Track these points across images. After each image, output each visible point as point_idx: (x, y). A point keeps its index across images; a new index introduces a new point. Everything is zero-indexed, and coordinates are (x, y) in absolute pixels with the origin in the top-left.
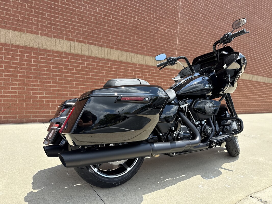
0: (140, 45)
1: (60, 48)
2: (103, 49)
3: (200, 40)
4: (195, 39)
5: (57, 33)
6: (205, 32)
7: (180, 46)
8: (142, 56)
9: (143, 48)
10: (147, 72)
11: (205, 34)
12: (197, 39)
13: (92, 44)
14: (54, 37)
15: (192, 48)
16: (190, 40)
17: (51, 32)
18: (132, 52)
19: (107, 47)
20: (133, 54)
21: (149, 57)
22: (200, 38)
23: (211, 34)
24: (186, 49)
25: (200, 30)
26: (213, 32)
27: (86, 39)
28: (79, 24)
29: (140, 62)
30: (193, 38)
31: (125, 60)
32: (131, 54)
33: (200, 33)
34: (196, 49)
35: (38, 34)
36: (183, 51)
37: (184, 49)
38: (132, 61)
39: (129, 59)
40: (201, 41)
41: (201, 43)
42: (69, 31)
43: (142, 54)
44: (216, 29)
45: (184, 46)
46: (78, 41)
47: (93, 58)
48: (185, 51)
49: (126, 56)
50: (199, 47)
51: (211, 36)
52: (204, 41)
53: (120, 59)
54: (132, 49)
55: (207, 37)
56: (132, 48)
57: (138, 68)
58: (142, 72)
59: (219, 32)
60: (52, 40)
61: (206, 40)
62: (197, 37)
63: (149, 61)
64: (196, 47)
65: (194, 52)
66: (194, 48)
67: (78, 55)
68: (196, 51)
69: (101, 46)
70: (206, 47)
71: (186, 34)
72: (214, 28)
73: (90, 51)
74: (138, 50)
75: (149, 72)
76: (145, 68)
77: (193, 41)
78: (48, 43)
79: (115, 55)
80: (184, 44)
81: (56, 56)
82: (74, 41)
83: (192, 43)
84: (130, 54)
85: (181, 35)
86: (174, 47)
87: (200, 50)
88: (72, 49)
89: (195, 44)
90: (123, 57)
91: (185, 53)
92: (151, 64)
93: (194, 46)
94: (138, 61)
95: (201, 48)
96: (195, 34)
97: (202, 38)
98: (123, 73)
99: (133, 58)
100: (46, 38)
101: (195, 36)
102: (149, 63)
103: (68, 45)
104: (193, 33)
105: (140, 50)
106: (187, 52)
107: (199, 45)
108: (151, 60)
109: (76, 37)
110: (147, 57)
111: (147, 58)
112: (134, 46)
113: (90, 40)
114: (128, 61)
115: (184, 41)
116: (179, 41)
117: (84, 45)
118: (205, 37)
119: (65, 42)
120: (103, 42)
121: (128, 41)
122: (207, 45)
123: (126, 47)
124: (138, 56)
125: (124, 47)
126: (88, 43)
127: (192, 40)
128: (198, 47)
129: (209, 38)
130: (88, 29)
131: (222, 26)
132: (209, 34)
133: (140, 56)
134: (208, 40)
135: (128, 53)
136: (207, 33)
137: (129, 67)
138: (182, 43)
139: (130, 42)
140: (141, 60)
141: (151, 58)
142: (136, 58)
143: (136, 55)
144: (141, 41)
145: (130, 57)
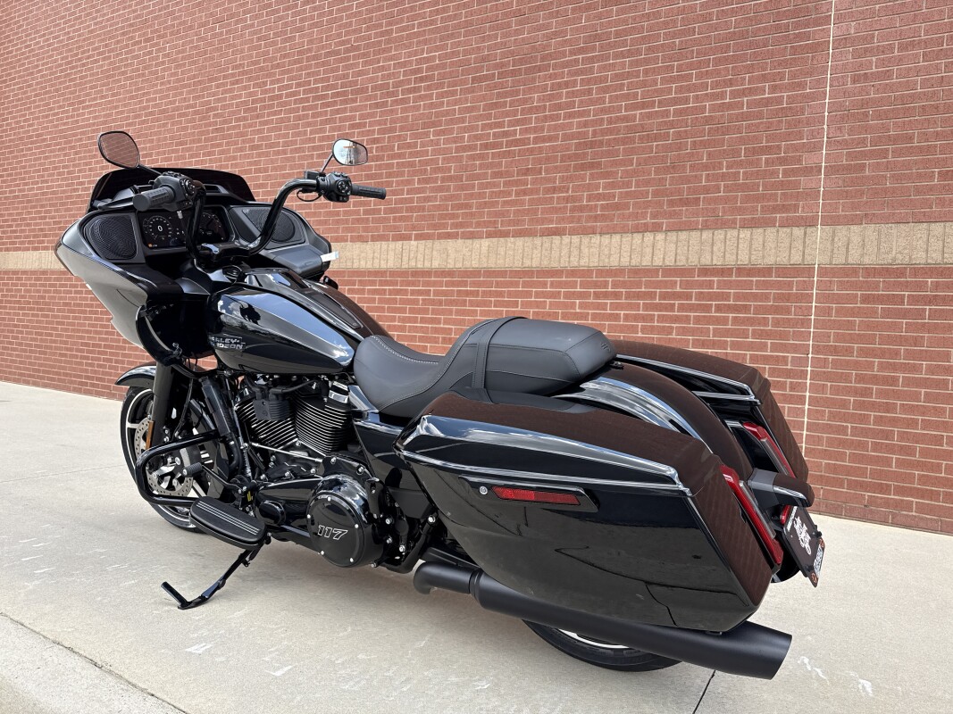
0: (605, 200)
1: (382, 262)
2: (477, 243)
5: (377, 229)
7: (846, 151)
8: (616, 238)
9: (617, 207)
10: (639, 296)
13: (449, 236)
14: (374, 239)
17: (366, 229)
18: (573, 232)
19: (489, 235)
20: (576, 239)
21: (649, 237)
27: (435, 227)
28: (423, 192)
29: (607, 260)
31: (545, 263)
32: (566, 239)
35: (346, 241)
38: (570, 262)
39: (560, 257)
42: (401, 219)
43: (611, 231)
46: (419, 237)
47: (450, 273)
48: (891, 166)
49: (549, 249)
53: (527, 263)
54: (572, 222)
56: (571, 220)
57: (596, 285)
58: (616, 295)
60: (369, 247)
63: (648, 250)
67: (417, 273)
69: (472, 236)
73: (444, 256)
74: (596, 222)
75: (651, 295)
76: (631, 281)
78: (363, 255)
79: (511, 253)
81: (373, 283)
82: (408, 238)
84: (563, 242)
86: (799, 162)
88: (405, 259)
90: (539, 255)
92: (658, 262)
94: (596, 260)
98: (538, 307)
99: (575, 252)
100: (358, 245)
102: (648, 257)
103: (397, 251)
105: (604, 218)
108: (660, 245)
109: (414, 228)
110: (638, 237)
111: (640, 241)
112: (581, 209)
113: (444, 226)
114: (555, 265)
116: (841, 128)
117: (429, 243)
119: (392, 245)
120: (478, 224)
121: (557, 198)
123: (551, 221)
124: (596, 239)
125: (543, 221)
126: (440, 237)
130: (442, 200)
133: (606, 239)
135: (556, 239)
137: (560, 285)
139: (567, 200)
140: (610, 255)
141: (657, 238)
142: (587, 250)
143: (586, 239)
144: (612, 186)
145: (565, 252)
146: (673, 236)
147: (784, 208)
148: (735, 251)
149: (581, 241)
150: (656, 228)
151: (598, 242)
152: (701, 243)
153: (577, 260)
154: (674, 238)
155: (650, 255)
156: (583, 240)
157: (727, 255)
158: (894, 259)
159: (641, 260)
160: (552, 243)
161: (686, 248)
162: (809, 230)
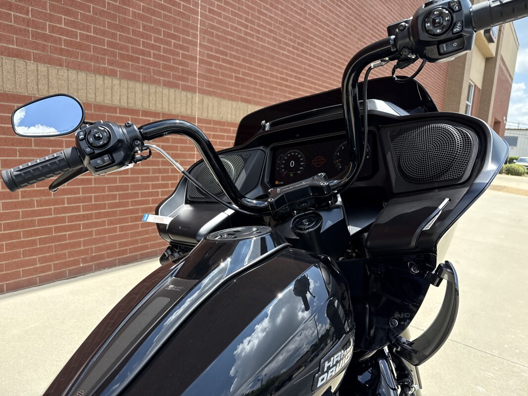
0: (67, 36)
3: (258, 38)
4: (246, 33)
6: (270, 17)
7: (206, 52)
8: (82, 76)
9: (80, 46)
11: (270, 24)
12: (252, 36)
15: (238, 58)
16: (233, 35)
18: (38, 59)
20: (43, 68)
21: (108, 80)
22: (258, 32)
23: (286, 26)
24: (224, 61)
25: (260, 12)
26: (290, 21)
30: (241, 30)
31: (9, 87)
32: (32, 65)
33: (259, 19)
34: (251, 63)
36: (216, 65)
37: (218, 59)
38: (38, 90)
40: (262, 40)
41: (263, 47)
43: (78, 67)
44: (297, 13)
45: (217, 51)
48: (221, 67)
49: (12, 71)
50: (257, 58)
51: (286, 31)
52: (269, 43)
54: (37, 49)
55: (275, 33)
56: (36, 46)
59: (304, 23)
61: (275, 39)
62: (252, 29)
63: (108, 91)
64: (250, 55)
65: (245, 69)
66: (244, 60)
68: (249, 68)
70: (273, 57)
71: (221, 17)
72: (292, 10)
74: (61, 55)
76: (96, 115)
77: (240, 40)
80: (218, 45)
83: (238, 44)
84: (29, 67)
85: (209, 20)
86: (188, 51)
87: (260, 65)
89: (246, 47)
91: (220, 71)
92: (116, 103)
93: (244, 54)
95: (262, 60)
96: (246, 20)
97: (265, 34)
99: (43, 81)
101: (246, 27)
102: (109, 97)
104: (241, 17)
105: (69, 53)
106: (225, 68)
107: (257, 51)
108: (116, 88)
110: (99, 79)
111: (101, 83)
112: (45, 38)
115: (218, 37)
116: (204, 37)
118: (270, 31)
121: (15, 17)
122: (277, 52)
123: (10, 41)
124: (64, 72)
127: (240, 38)
128: (254, 57)
129: (281, 35)
131: (310, 8)
132: (282, 23)
133: (73, 74)
134: (279, 41)
135: (20, 63)
136: (276, 21)
138: (213, 42)
139: (28, 23)
140: (78, 89)
141: (114, 82)
142: (55, 81)
143: (53, 71)
144: (74, 24)
145: (32, 78)
146: (125, 83)
147: (183, 79)
148: (161, 102)
149: (48, 71)
150: (113, 74)
151: (66, 75)
152: (143, 92)
153: (46, 88)
154: (126, 86)
155: (110, 96)
156: (50, 70)
157: (157, 104)
158: (222, 117)
159: (104, 99)
160: (15, 66)
161: (133, 94)
162: (194, 95)
